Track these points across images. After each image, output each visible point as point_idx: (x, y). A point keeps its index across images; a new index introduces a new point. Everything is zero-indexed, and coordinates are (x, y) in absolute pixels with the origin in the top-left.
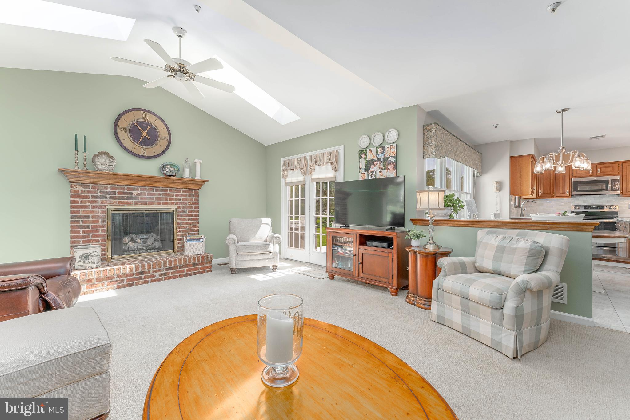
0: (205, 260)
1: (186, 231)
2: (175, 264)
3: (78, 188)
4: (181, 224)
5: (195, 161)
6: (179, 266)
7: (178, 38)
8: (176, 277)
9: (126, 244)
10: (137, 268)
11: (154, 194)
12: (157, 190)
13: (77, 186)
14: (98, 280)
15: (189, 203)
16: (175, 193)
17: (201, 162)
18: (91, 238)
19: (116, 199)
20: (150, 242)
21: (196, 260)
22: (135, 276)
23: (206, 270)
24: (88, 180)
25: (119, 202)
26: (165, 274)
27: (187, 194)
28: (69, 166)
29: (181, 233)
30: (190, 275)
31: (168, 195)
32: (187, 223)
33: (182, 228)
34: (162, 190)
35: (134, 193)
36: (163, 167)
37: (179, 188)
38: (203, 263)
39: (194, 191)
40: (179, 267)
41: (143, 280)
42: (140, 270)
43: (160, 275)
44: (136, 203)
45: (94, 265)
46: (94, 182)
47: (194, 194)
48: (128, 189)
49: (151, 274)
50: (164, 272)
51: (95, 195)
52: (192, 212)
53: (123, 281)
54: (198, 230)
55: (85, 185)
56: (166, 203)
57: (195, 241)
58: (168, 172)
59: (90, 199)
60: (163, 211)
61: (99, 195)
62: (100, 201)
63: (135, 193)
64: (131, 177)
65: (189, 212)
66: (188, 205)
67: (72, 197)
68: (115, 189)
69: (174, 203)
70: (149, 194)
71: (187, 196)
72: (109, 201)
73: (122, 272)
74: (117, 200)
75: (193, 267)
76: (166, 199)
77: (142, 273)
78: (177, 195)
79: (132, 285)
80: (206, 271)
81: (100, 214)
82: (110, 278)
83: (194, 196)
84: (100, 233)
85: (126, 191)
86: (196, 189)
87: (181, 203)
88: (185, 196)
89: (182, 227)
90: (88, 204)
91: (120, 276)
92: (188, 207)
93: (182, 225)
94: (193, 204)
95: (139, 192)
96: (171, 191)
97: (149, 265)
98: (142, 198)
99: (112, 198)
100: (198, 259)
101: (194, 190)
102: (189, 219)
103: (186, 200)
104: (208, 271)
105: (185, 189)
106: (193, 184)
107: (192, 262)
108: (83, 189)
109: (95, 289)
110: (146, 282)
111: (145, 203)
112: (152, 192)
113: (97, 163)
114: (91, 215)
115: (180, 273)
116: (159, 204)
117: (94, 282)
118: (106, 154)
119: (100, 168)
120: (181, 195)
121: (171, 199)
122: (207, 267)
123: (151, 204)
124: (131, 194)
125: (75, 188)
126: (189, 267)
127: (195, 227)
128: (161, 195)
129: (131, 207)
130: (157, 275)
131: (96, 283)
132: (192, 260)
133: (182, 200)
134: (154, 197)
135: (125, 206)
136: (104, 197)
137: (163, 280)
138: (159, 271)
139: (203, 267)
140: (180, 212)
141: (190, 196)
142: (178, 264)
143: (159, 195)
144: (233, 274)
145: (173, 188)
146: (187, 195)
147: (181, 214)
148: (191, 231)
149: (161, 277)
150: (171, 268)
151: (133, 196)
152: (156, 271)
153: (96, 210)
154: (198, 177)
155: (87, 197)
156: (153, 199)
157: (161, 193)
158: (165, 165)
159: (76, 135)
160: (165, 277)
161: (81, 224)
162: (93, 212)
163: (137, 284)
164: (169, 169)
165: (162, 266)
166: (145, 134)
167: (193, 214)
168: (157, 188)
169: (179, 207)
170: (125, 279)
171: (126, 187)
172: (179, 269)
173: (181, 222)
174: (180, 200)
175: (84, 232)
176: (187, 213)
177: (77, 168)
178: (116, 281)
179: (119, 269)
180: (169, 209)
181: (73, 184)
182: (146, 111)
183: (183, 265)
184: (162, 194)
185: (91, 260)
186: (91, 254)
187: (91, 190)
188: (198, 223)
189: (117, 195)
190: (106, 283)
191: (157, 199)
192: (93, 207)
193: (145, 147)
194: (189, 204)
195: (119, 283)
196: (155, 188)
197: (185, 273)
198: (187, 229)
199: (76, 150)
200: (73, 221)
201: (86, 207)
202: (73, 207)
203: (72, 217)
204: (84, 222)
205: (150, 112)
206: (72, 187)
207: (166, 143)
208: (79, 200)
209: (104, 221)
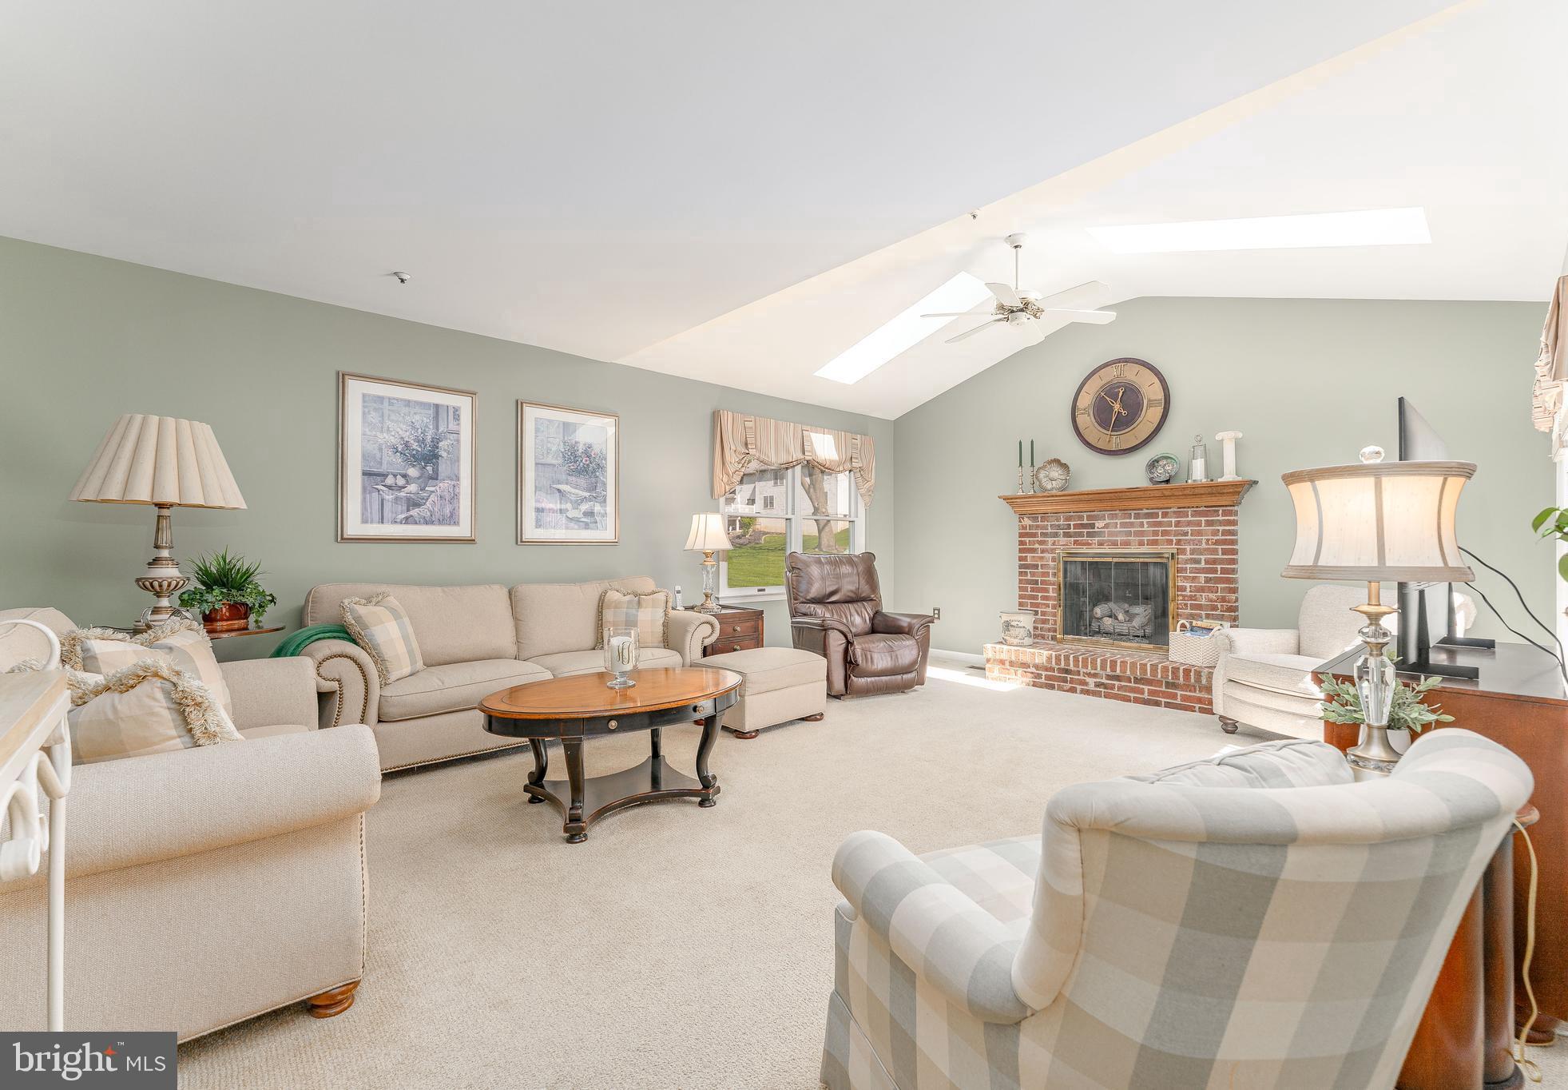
0: (1193, 680)
1: (1199, 607)
2: (1123, 670)
3: (1027, 522)
4: (1188, 589)
5: (1219, 437)
6: (1132, 678)
7: (1014, 250)
8: (1127, 699)
9: (1098, 618)
10: (1058, 658)
11: (1132, 525)
12: (1137, 516)
13: (1026, 519)
14: (1012, 664)
15: (1208, 540)
16: (1173, 520)
17: (1240, 435)
18: (1039, 601)
19: (1071, 537)
20: (1136, 623)
21: (1170, 674)
22: (1056, 674)
23: (1197, 706)
24: (1043, 509)
25: (1075, 542)
26: (1105, 686)
27: (1203, 519)
28: (1008, 493)
29: (1189, 611)
30: (1157, 704)
31: (1160, 524)
32: (1202, 590)
33: (1191, 600)
34: (1148, 516)
35: (1097, 525)
36: (1153, 465)
37: (1184, 507)
38: (1187, 687)
39: (1220, 512)
40: (1132, 680)
41: (1069, 685)
42: (1062, 665)
43: (1098, 685)
44: (1101, 544)
45: (1016, 641)
46: (1042, 512)
47: (1220, 518)
48: (1089, 518)
49: (1081, 677)
50: (1104, 681)
51: (1044, 531)
52: (1214, 562)
53: (1039, 676)
54: (1234, 609)
55: (1033, 516)
56: (1155, 543)
57: (1205, 632)
58: (1161, 474)
59: (1040, 539)
60: (1147, 561)
61: (1050, 530)
62: (1050, 541)
63: (1099, 524)
64: (1086, 496)
65: (1207, 562)
66: (1204, 546)
67: (1021, 535)
68: (1068, 519)
69: (1172, 540)
70: (1123, 525)
71: (1203, 525)
72: (1062, 540)
73: (1037, 661)
74: (1072, 539)
75: (1164, 689)
76: (1155, 533)
77: (1067, 671)
78: (1178, 524)
79: (1052, 687)
80: (1197, 709)
81: (1051, 563)
82: (1025, 665)
83: (1221, 523)
84: (1051, 594)
85: (1085, 522)
86: (1226, 506)
87: (1189, 542)
88: (1199, 524)
89: (1191, 598)
90: (1037, 546)
91: (1037, 667)
92: (1205, 549)
93: (1191, 591)
94: (1217, 542)
95: (1105, 522)
96: (1165, 515)
97: (1076, 660)
98: (1111, 534)
99: (1067, 535)
100: (1173, 672)
101: (1221, 509)
102: (1208, 580)
103: (1199, 533)
104: (1202, 710)
105: (1197, 507)
106: (1211, 494)
107: (1159, 676)
108: (1031, 523)
109: (1008, 676)
110: (1073, 690)
111: (1115, 544)
112: (1128, 521)
113: (1044, 480)
114: (1040, 564)
115: (1135, 692)
116: (1141, 544)
117: (1007, 663)
118: (1057, 462)
119: (1049, 487)
120: (1189, 524)
121: (1165, 533)
122: (1200, 700)
123: (1127, 544)
124: (1092, 526)
125: (1023, 523)
126: (1155, 686)
127: (1223, 600)
128: (1146, 526)
129: (1093, 550)
130: (1091, 681)
131: (1008, 667)
132: (1159, 671)
133: (1192, 535)
134: (1132, 529)
135: (1084, 550)
136: (1056, 535)
137: (1101, 697)
138: (1095, 675)
139: (1190, 696)
140: (1186, 563)
141: (1209, 523)
142: (1128, 673)
143: (1142, 525)
144: (1227, 732)
145: (1170, 508)
146: (1203, 522)
147: (1188, 566)
148: (1215, 608)
149: (1098, 689)
150: (1118, 678)
151: (1096, 530)
152: (1089, 675)
153: (1046, 555)
154: (1229, 475)
155: (1034, 535)
156: (1129, 534)
157: (1145, 521)
158: (1157, 461)
159: (1020, 443)
160: (1104, 690)
161: (1029, 577)
162: (1042, 558)
163: (1061, 689)
164: (1163, 467)
165: (1099, 668)
166: (1117, 407)
167: (1219, 567)
168: (1137, 512)
169: (1183, 551)
170: (1044, 673)
171: (1085, 515)
172: (1132, 685)
173: (1188, 585)
174: (1186, 534)
175: (1033, 590)
176: (1203, 565)
177: (1020, 493)
178: (1032, 673)
179: (1034, 654)
180: (1159, 555)
181: (1022, 516)
182: (1119, 362)
183: (1142, 679)
184: (1147, 523)
185: (1013, 631)
186: (1012, 624)
187: (1039, 523)
188: (1234, 591)
189: (1072, 530)
190: (1020, 671)
191: (1137, 534)
192: (1043, 551)
193: (1118, 433)
194: (1207, 543)
195: (1036, 678)
196: (1133, 513)
197: (1146, 696)
198: (1203, 602)
199: (1021, 465)
200: (1021, 573)
201: (1034, 551)
202: (1021, 551)
203: (1021, 567)
204: (1033, 574)
205: (1126, 361)
206: (1020, 521)
207: (1158, 411)
208: (1027, 540)
209: (1055, 575)
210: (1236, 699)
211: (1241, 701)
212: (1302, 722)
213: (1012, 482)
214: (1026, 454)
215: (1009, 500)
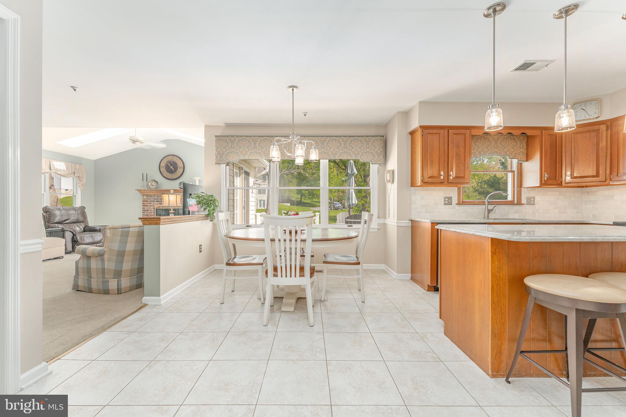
3: (145, 197)
5: (195, 178)
13: (145, 196)
17: (200, 179)
25: (160, 203)
28: (139, 188)
36: (180, 183)
46: (150, 194)
51: (150, 200)
55: (147, 196)
58: (182, 186)
59: (149, 202)
60: (179, 208)
61: (152, 200)
62: (152, 203)
67: (143, 201)
68: (158, 197)
72: (156, 203)
81: (152, 209)
90: (148, 204)
99: (157, 201)
108: (146, 198)
113: (150, 185)
114: (149, 210)
118: (154, 180)
119: (152, 187)
136: (154, 201)
153: (151, 207)
155: (147, 201)
159: (143, 174)
161: (146, 214)
164: (182, 184)
166: (171, 167)
177: (143, 189)
181: (143, 195)
182: (172, 156)
187: (149, 198)
189: (159, 200)
193: (172, 174)
199: (143, 180)
200: (143, 213)
201: (147, 206)
202: (143, 206)
203: (143, 211)
204: (147, 213)
205: (174, 155)
206: (143, 197)
207: (181, 170)
208: (145, 203)
209: (154, 213)
213: (140, 185)
214: (145, 177)
215: (139, 191)
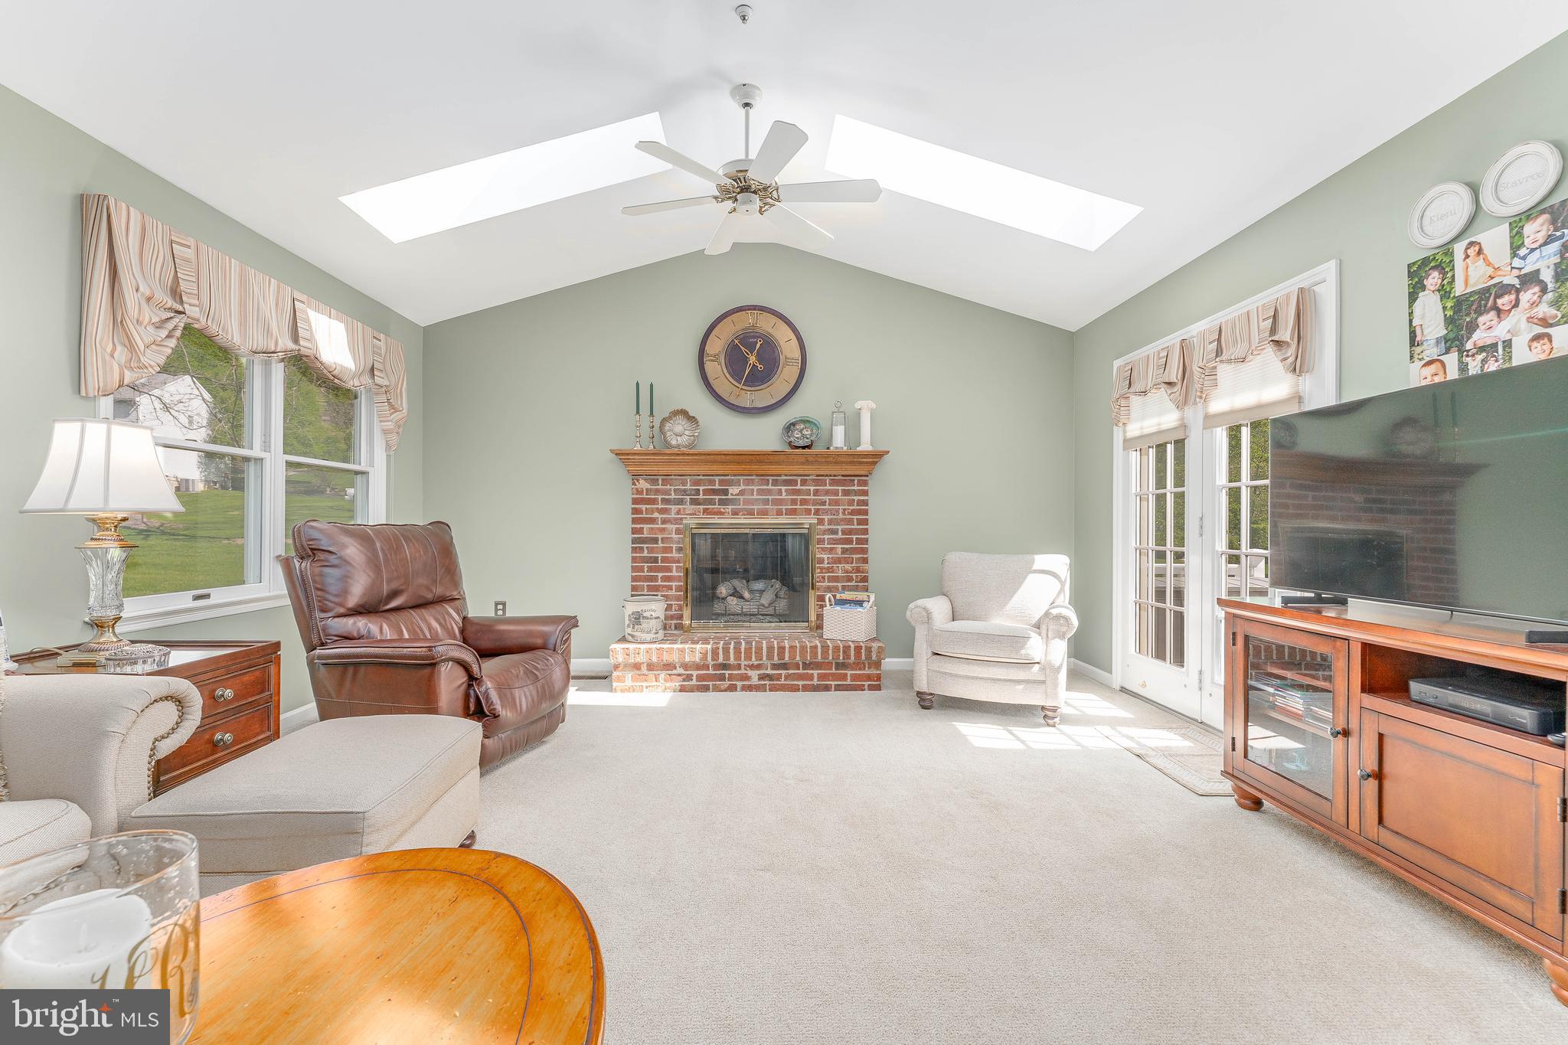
0: (863, 657)
1: (836, 579)
2: (792, 656)
3: (643, 484)
4: (826, 562)
5: (857, 405)
6: (801, 663)
7: (743, 111)
8: (795, 689)
9: (723, 599)
10: (715, 652)
11: (769, 492)
12: (775, 483)
13: (641, 481)
14: (651, 667)
15: (844, 510)
16: (812, 488)
17: (874, 406)
18: (659, 583)
19: (700, 504)
20: (765, 600)
21: (841, 655)
22: (711, 672)
23: (866, 683)
24: (656, 469)
25: (705, 511)
26: (770, 677)
27: (840, 488)
28: (626, 447)
29: (826, 584)
30: (827, 688)
31: (798, 492)
32: (839, 561)
33: (829, 572)
34: (787, 483)
35: (731, 491)
36: (789, 427)
37: (823, 476)
38: (858, 665)
39: (856, 482)
40: (801, 666)
41: (727, 683)
42: (721, 659)
43: (762, 677)
44: (735, 513)
45: (648, 637)
46: (664, 473)
47: (856, 488)
48: (721, 482)
49: (743, 671)
50: (769, 671)
51: (666, 497)
52: (851, 532)
53: (689, 678)
54: (865, 579)
55: (652, 478)
56: (793, 512)
57: (852, 605)
58: (798, 438)
59: (660, 506)
60: (786, 531)
61: (673, 496)
62: (674, 508)
63: (734, 490)
64: (723, 457)
65: (844, 532)
66: (841, 516)
67: (635, 501)
68: (697, 483)
69: (810, 510)
70: (761, 492)
71: (840, 494)
72: (689, 508)
73: (687, 659)
74: (701, 507)
75: (834, 671)
76: (794, 502)
77: (725, 666)
78: (816, 492)
79: (706, 689)
80: (866, 687)
81: (674, 536)
82: (669, 666)
83: (857, 493)
84: (674, 573)
85: (717, 487)
86: (861, 476)
87: (826, 512)
88: (836, 493)
89: (829, 570)
90: (656, 515)
91: (685, 666)
92: (842, 520)
93: (828, 563)
94: (853, 512)
95: (740, 488)
96: (804, 483)
97: (737, 651)
98: (746, 502)
99: (695, 502)
100: (844, 652)
101: (856, 479)
102: (844, 551)
103: (837, 503)
104: (872, 688)
105: (835, 476)
106: (852, 463)
107: (830, 658)
108: (649, 487)
109: (645, 684)
110: (732, 688)
111: (751, 513)
112: (765, 487)
113: (668, 434)
114: (660, 537)
115: (803, 680)
116: (779, 513)
117: (644, 668)
118: (684, 413)
119: (674, 442)
120: (827, 492)
121: (804, 502)
122: (869, 678)
123: (764, 513)
124: (725, 492)
125: (638, 486)
126: (825, 670)
127: (858, 570)
128: (784, 494)
129: (726, 521)
130: (754, 674)
131: (646, 672)
132: (830, 652)
133: (829, 505)
134: (770, 497)
135: (716, 520)
136: (681, 502)
137: (765, 691)
138: (758, 667)
139: (859, 675)
140: (824, 534)
141: (846, 493)
142: (798, 658)
143: (780, 492)
144: (924, 707)
145: (809, 476)
146: (840, 491)
147: (826, 537)
148: (850, 579)
149: (763, 683)
150: (785, 666)
151: (730, 497)
152: (752, 667)
153: (668, 526)
154: (865, 446)
155: (653, 501)
156: (766, 502)
157: (783, 488)
158: (793, 424)
159: (638, 384)
160: (771, 683)
161: (645, 554)
162: (663, 530)
163: (717, 689)
164: (801, 431)
165: (765, 658)
166: (752, 359)
167: (855, 537)
168: (775, 478)
169: (821, 522)
170: (695, 673)
171: (717, 479)
172: (801, 671)
173: (825, 557)
174: (823, 503)
175: (650, 569)
176: (840, 535)
177: (638, 448)
178: (679, 675)
179: (682, 651)
180: (798, 525)
181: (636, 477)
182: (755, 309)
183: (811, 663)
184: (786, 490)
185: (645, 625)
186: (645, 615)
187: (660, 487)
188: (865, 561)
189: (701, 497)
190: (663, 675)
191: (777, 502)
192: (664, 522)
193: (753, 389)
194: (844, 514)
195: (684, 680)
196: (771, 478)
197: (815, 682)
198: (840, 574)
199: (638, 412)
200: (634, 550)
201: (652, 521)
202: (634, 521)
203: (634, 541)
204: (650, 550)
205: (763, 309)
206: (634, 484)
207: (795, 371)
208: (643, 507)
209: (680, 550)
210: (946, 673)
211: (951, 675)
212: (1021, 687)
213: (634, 436)
214: (644, 398)
215: (623, 456)
